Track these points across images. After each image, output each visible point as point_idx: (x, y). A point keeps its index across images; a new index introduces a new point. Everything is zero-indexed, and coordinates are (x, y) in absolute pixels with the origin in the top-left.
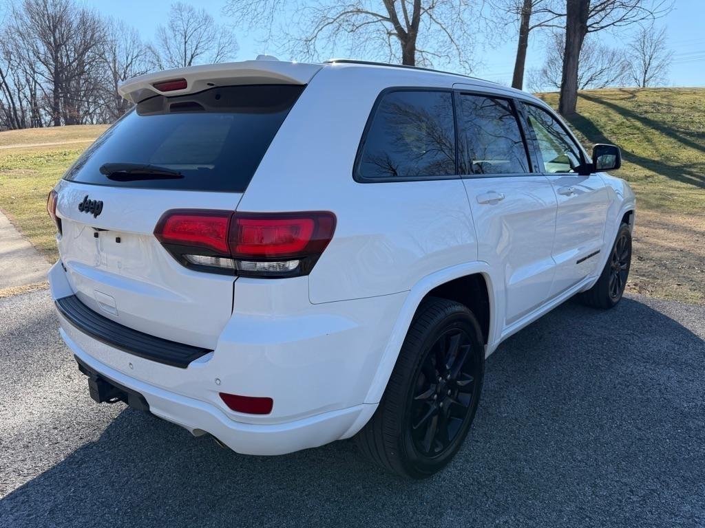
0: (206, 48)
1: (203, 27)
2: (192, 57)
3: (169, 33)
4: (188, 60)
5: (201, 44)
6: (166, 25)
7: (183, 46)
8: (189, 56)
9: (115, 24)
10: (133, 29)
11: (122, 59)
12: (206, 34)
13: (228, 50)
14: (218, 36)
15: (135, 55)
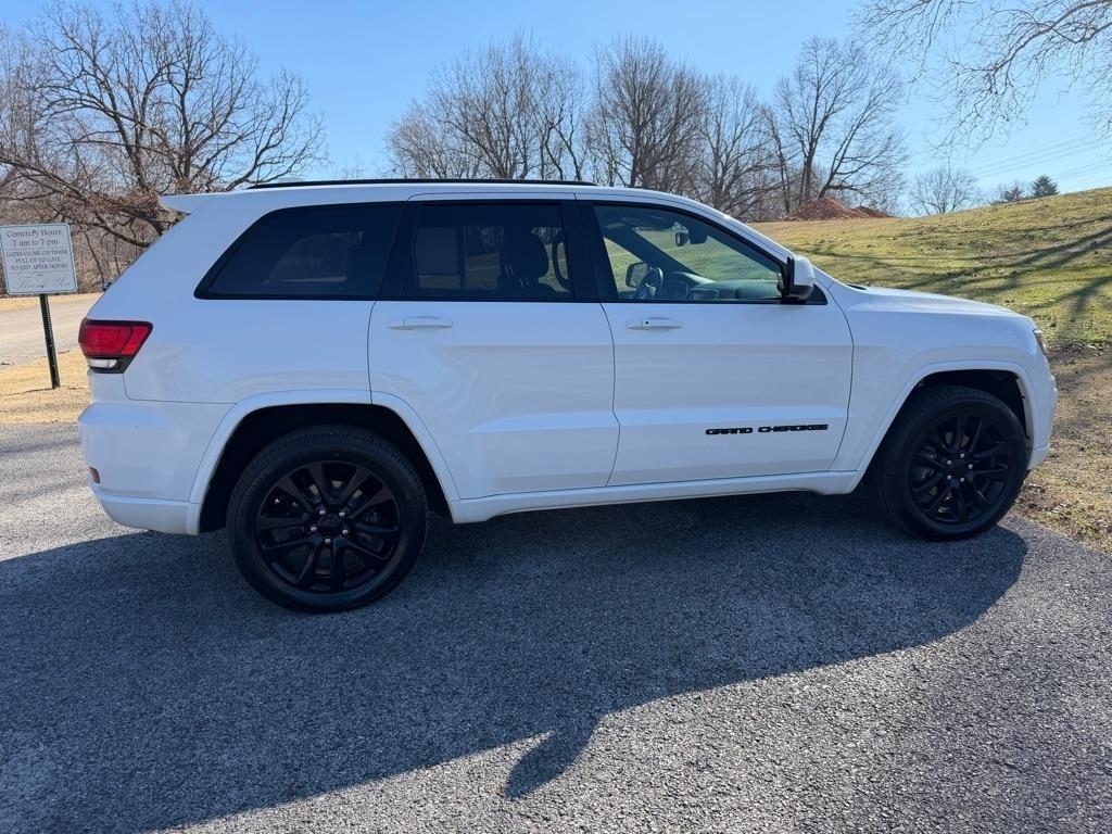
0: (848, 99)
1: (850, 68)
2: (826, 118)
3: (794, 85)
4: (818, 122)
5: (842, 96)
6: (790, 75)
7: (813, 102)
8: (820, 116)
9: (726, 82)
10: (749, 87)
11: (728, 133)
12: (852, 78)
13: (886, 98)
14: (871, 78)
15: (747, 124)
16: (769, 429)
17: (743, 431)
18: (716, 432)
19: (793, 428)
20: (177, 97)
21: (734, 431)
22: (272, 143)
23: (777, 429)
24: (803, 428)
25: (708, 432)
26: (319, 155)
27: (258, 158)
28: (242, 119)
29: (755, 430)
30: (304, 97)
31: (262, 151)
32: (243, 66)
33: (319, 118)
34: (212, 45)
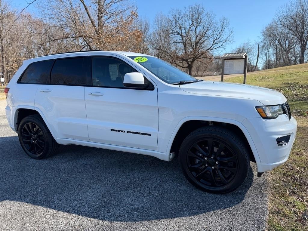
16: (130, 132)
17: (122, 131)
18: (114, 130)
19: (139, 133)
20: (195, 28)
21: (119, 131)
22: (217, 38)
23: (133, 133)
24: (142, 134)
25: (111, 130)
26: (231, 40)
27: (214, 42)
28: (210, 32)
29: (126, 132)
30: (228, 24)
31: (215, 40)
32: (212, 18)
33: (232, 29)
34: (204, 13)
